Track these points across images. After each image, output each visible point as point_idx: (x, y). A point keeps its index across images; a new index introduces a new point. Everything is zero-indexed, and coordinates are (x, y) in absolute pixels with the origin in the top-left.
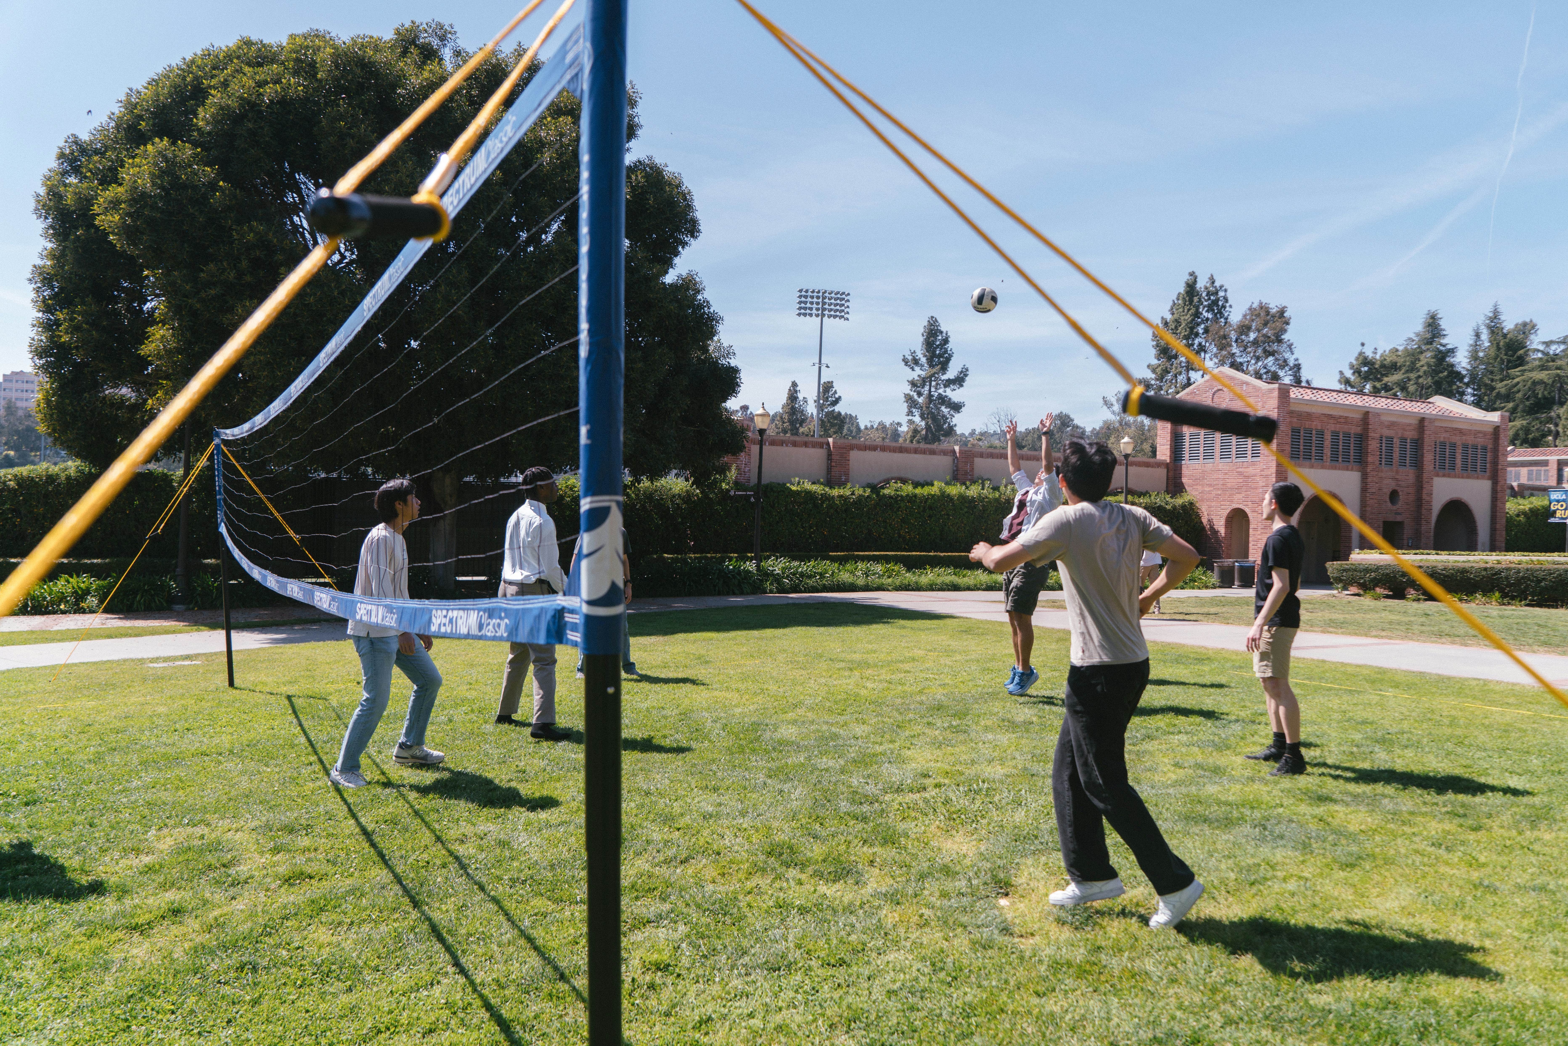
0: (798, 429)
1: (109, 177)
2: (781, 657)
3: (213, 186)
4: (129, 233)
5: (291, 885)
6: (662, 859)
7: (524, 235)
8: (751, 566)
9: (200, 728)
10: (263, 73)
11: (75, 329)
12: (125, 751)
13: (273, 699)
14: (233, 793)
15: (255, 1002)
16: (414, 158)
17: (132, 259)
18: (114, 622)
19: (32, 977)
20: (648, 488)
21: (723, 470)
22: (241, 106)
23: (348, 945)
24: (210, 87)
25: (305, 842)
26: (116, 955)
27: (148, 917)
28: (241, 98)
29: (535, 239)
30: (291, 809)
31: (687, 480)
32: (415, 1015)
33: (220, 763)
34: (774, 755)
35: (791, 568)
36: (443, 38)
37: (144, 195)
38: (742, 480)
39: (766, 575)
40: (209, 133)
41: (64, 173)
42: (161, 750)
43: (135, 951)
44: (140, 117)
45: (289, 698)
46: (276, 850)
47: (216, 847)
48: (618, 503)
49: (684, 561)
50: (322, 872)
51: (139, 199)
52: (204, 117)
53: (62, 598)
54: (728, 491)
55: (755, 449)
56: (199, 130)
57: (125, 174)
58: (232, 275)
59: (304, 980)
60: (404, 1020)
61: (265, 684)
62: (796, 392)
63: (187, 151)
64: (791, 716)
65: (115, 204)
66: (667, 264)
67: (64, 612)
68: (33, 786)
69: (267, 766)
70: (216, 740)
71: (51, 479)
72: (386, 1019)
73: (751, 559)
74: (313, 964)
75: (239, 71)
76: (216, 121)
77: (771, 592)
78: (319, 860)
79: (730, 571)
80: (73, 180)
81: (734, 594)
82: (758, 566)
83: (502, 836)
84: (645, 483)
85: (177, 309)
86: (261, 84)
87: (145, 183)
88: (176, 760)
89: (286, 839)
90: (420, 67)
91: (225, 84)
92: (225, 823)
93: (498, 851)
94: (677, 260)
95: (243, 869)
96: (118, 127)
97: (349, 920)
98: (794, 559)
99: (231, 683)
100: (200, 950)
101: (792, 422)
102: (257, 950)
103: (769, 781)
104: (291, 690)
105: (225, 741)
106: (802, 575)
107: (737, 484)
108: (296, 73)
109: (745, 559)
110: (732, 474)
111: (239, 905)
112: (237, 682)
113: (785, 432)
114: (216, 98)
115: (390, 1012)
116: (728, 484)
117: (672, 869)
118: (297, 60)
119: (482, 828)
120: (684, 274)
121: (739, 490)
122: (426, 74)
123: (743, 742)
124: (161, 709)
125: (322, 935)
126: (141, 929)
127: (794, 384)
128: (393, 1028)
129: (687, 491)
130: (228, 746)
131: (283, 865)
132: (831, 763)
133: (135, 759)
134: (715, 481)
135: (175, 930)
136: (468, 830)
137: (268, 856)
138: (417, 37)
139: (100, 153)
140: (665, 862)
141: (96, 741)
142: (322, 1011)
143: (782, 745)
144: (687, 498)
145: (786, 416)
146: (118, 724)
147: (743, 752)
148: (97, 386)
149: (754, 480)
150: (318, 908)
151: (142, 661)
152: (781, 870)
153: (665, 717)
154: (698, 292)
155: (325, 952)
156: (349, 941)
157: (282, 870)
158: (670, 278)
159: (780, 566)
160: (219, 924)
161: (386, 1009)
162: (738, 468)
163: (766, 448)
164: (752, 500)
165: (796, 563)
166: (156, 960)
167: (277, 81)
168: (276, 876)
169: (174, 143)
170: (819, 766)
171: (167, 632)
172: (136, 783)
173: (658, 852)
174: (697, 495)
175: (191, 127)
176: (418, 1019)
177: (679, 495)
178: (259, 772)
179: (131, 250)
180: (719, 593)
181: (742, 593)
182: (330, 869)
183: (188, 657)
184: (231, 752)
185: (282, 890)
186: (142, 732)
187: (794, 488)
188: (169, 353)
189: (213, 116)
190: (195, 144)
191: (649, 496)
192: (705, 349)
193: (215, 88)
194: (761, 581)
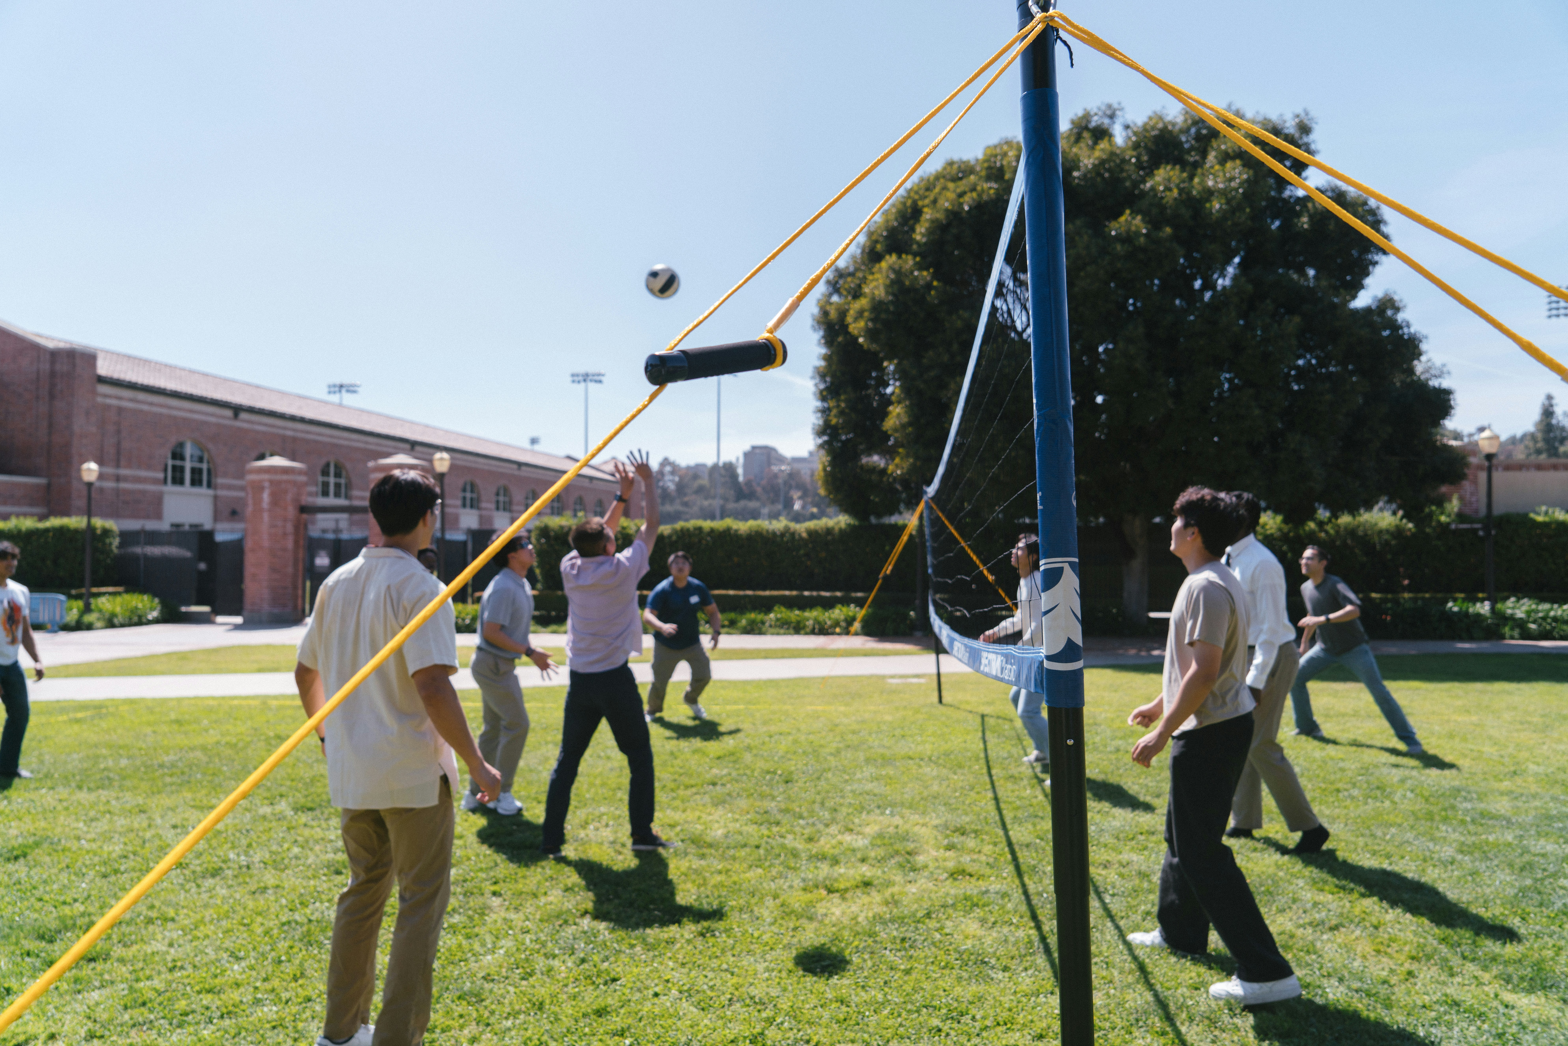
0: (1556, 449)
1: (857, 294)
2: (1507, 716)
3: (929, 286)
4: (871, 334)
5: (955, 879)
6: (1307, 920)
7: (1198, 284)
8: (1484, 608)
9: (911, 736)
10: (962, 186)
11: (842, 413)
12: (856, 748)
13: (970, 716)
14: (925, 794)
15: (908, 972)
16: (1090, 232)
17: (875, 354)
18: (870, 643)
19: (766, 913)
20: (1349, 524)
21: (1440, 502)
22: (947, 217)
23: (988, 941)
24: (924, 206)
25: (971, 843)
26: (821, 910)
27: (848, 885)
28: (947, 210)
29: (1208, 284)
30: (966, 814)
31: (1394, 513)
32: (1030, 1017)
33: (920, 766)
34: (1471, 828)
35: (1537, 611)
36: (1112, 117)
37: (881, 302)
38: (1467, 511)
39: (1504, 619)
40: (925, 244)
41: (830, 295)
42: (881, 751)
43: (834, 910)
44: (876, 242)
45: (983, 716)
46: (950, 847)
47: (905, 838)
48: (1070, 563)
49: (1396, 602)
50: (981, 873)
51: (877, 307)
52: (920, 233)
53: (837, 624)
54: (1448, 524)
55: (1483, 476)
56: (918, 243)
57: (866, 290)
58: (946, 358)
59: (947, 963)
60: (1020, 1019)
61: (967, 703)
62: (1552, 406)
63: (909, 261)
64: (1506, 785)
65: (860, 314)
66: (1356, 286)
67: (839, 634)
68: (793, 768)
69: (955, 773)
70: (920, 748)
71: (829, 531)
72: (1005, 1015)
73: (1482, 600)
74: (956, 950)
75: (944, 188)
76: (930, 232)
77: (1512, 638)
78: (981, 862)
79: (1455, 613)
80: (835, 298)
81: (1461, 639)
82: (1493, 609)
83: (1143, 868)
84: (1345, 519)
85: (908, 390)
86: (961, 195)
87: (880, 293)
88: (887, 761)
89: (956, 839)
90: (1092, 148)
91: (935, 202)
92: (916, 818)
93: (1137, 882)
94: (1368, 281)
95: (920, 859)
96: (863, 252)
97: (993, 919)
98: (1543, 600)
99: (940, 701)
100: (878, 919)
101: (1547, 440)
102: (917, 929)
103: (1459, 857)
104: (987, 710)
105: (928, 749)
106: (1555, 619)
107: (1461, 517)
108: (988, 178)
109: (1475, 600)
110: (1454, 505)
111: (913, 889)
112: (944, 700)
113: (1539, 452)
114: (928, 214)
115: (1010, 1010)
116: (1449, 516)
117: (1319, 933)
118: (989, 168)
119: (1125, 857)
120: (1380, 294)
121: (1462, 522)
122: (1097, 154)
123: (1435, 809)
124: (888, 718)
125: (972, 927)
126: (843, 893)
127: (1550, 398)
128: (1008, 1024)
129: (1397, 526)
130: (929, 753)
131: (951, 860)
132: (1550, 848)
133: (861, 756)
134: (1431, 515)
135: (865, 899)
136: (1112, 857)
137: (942, 851)
138: (1089, 121)
139: (852, 275)
140: (1311, 924)
141: (838, 739)
142: (956, 993)
143: (1484, 818)
144: (1398, 533)
145: (1539, 436)
146: (855, 727)
147: (1432, 820)
148: (856, 457)
149: (1483, 511)
150: (970, 904)
151: (883, 677)
152: (1455, 961)
153: (1342, 770)
154: (1397, 310)
155: (969, 944)
156: (990, 938)
157: (951, 865)
158: (1362, 300)
159: (1524, 608)
160: (894, 902)
161: (1007, 1006)
162: (1461, 499)
163: (1497, 476)
164: (1481, 533)
165: (1546, 606)
166: (846, 921)
167: (973, 189)
168: (945, 870)
169: (900, 257)
170: (1532, 849)
171: (906, 653)
172: (859, 776)
173: (1305, 912)
174: (1410, 530)
175: (913, 241)
176: (1032, 1021)
177: (1387, 531)
178: (948, 779)
179: (874, 347)
180: (1441, 638)
181: (1471, 638)
182: (988, 871)
183: (917, 676)
184: (930, 759)
185: (948, 882)
186: (870, 734)
187: (1540, 519)
188: (904, 426)
189: (927, 229)
190: (915, 255)
191: (1352, 532)
192: (1411, 371)
193: (927, 206)
194: (1498, 625)
